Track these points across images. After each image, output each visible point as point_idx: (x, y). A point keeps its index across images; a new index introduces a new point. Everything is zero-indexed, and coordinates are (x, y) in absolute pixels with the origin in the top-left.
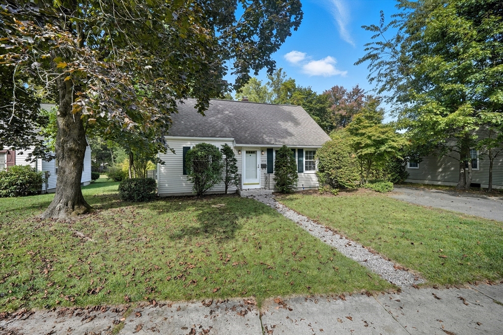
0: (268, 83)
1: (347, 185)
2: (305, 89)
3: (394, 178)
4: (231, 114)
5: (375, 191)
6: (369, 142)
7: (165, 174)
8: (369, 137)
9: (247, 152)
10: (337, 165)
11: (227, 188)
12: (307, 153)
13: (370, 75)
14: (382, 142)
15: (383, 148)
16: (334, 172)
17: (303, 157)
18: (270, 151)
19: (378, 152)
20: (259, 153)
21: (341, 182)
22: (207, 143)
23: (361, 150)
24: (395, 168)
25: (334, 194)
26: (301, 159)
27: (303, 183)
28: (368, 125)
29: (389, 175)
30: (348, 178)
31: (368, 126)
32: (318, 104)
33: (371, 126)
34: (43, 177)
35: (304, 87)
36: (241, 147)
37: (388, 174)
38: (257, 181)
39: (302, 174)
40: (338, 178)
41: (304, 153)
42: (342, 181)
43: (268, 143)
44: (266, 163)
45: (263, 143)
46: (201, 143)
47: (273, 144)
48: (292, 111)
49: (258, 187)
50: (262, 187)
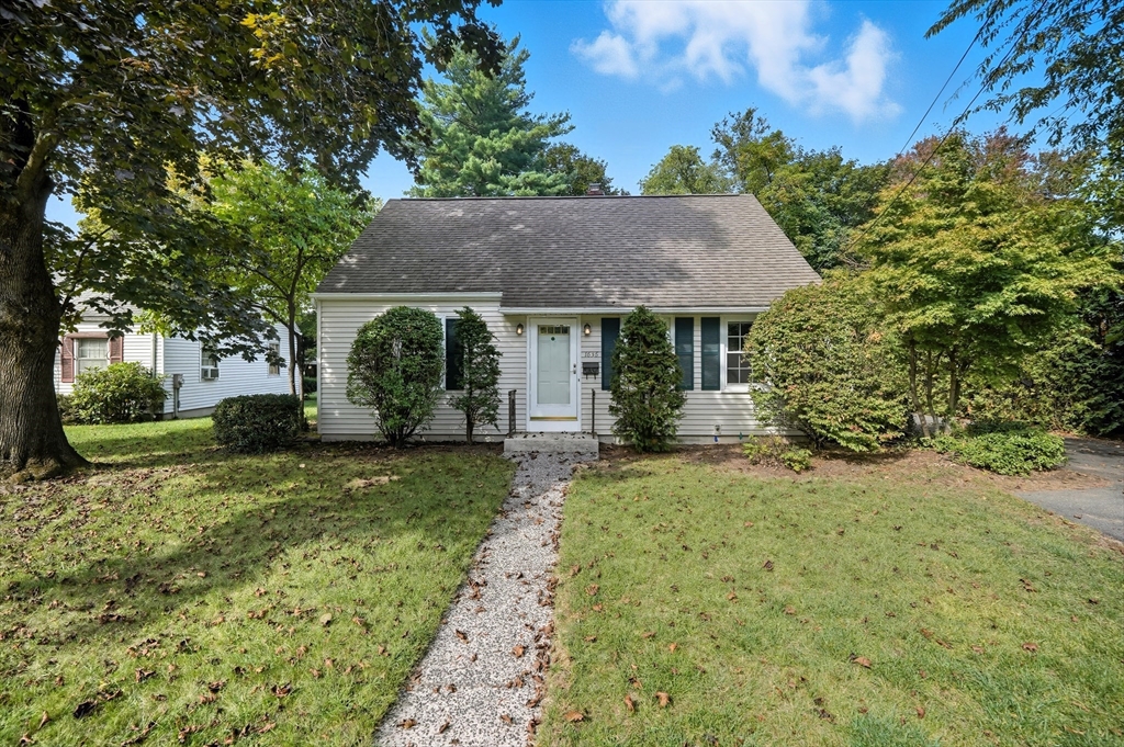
0: (717, 154)
1: (849, 440)
2: (823, 156)
3: (1101, 414)
4: (528, 230)
5: (973, 465)
6: (928, 282)
7: (333, 386)
8: (927, 267)
9: (542, 329)
10: (808, 369)
11: (470, 426)
12: (733, 329)
13: (988, 61)
14: (988, 281)
15: (990, 305)
16: (795, 390)
17: (718, 342)
18: (610, 325)
19: (973, 320)
20: (575, 332)
21: (823, 427)
22: (413, 306)
23: (901, 314)
24: (1103, 378)
25: (790, 467)
26: (713, 348)
27: (720, 423)
28: (937, 223)
29: (1080, 406)
30: (847, 415)
31: (939, 228)
32: (858, 193)
33: (950, 227)
34: (168, 387)
35: (818, 152)
36: (525, 315)
37: (1076, 399)
38: (570, 411)
39: (717, 394)
40: (812, 413)
41: (724, 332)
42: (826, 422)
43: (597, 303)
44: (599, 360)
45: (581, 304)
46: (397, 305)
47: (613, 304)
48: (717, 211)
49: (575, 427)
50: (585, 427)
